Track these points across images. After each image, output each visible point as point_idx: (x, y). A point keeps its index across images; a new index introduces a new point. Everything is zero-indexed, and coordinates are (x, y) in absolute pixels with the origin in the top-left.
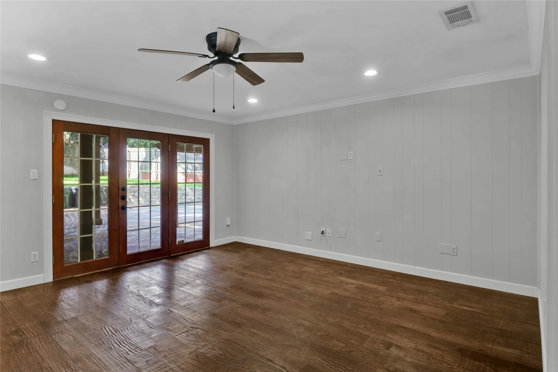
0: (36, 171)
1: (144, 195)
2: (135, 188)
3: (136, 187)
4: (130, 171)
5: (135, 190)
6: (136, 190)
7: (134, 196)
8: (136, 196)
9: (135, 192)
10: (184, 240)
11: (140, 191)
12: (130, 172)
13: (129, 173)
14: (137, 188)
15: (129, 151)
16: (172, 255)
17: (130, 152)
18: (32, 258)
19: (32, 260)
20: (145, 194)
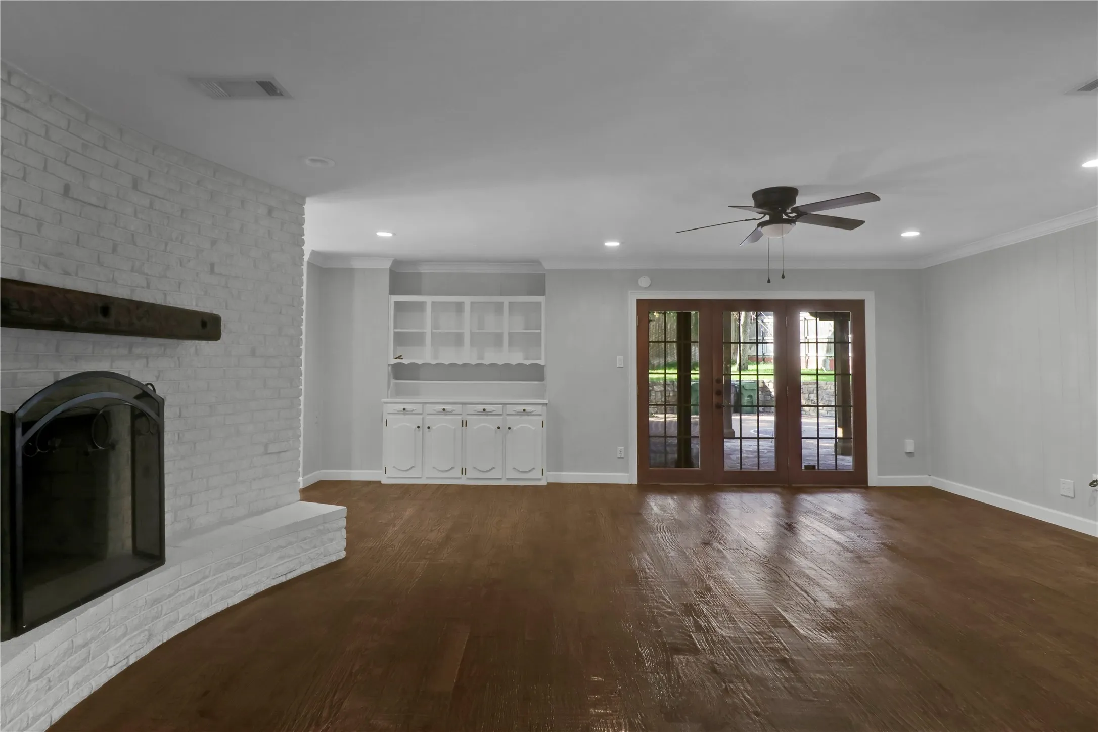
0: (622, 357)
1: (826, 399)
2: (810, 386)
3: (811, 384)
4: (808, 355)
5: (809, 389)
6: (812, 389)
7: (809, 400)
8: (812, 400)
9: (810, 394)
10: (817, 465)
11: (819, 391)
12: (809, 357)
13: (807, 358)
14: (816, 386)
15: (805, 319)
16: (793, 485)
17: (808, 320)
18: (618, 453)
19: (619, 456)
20: (829, 397)
